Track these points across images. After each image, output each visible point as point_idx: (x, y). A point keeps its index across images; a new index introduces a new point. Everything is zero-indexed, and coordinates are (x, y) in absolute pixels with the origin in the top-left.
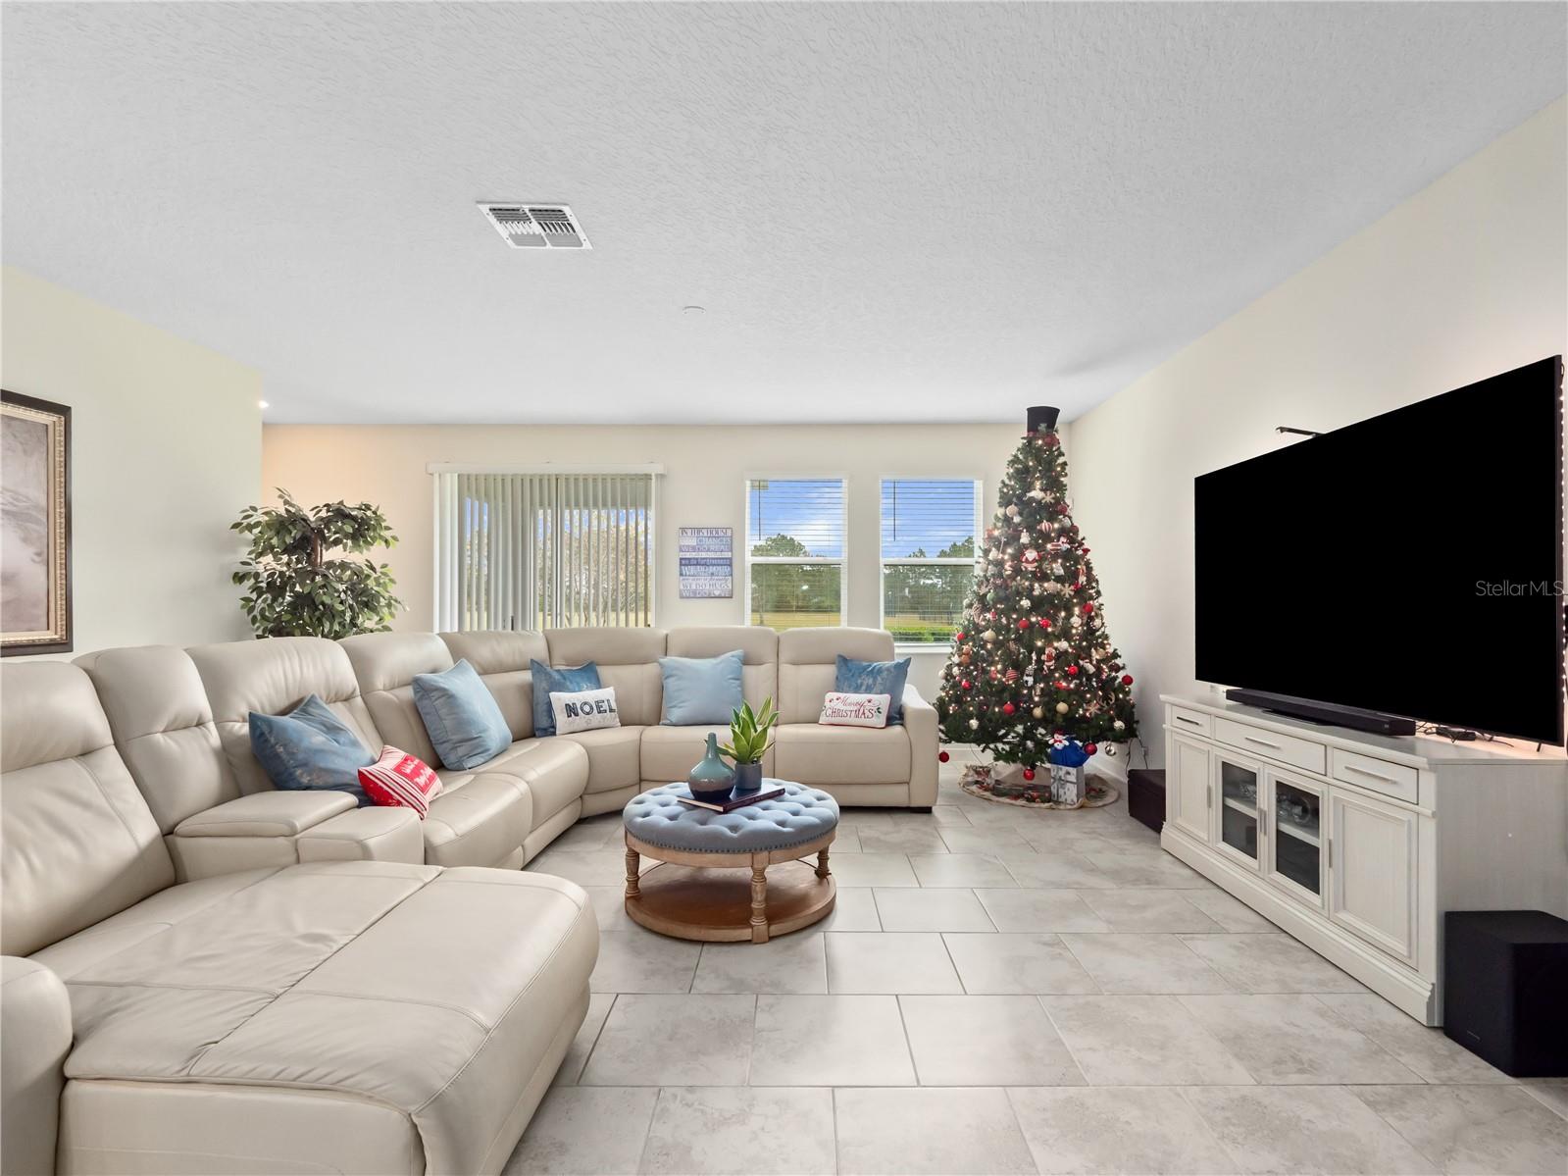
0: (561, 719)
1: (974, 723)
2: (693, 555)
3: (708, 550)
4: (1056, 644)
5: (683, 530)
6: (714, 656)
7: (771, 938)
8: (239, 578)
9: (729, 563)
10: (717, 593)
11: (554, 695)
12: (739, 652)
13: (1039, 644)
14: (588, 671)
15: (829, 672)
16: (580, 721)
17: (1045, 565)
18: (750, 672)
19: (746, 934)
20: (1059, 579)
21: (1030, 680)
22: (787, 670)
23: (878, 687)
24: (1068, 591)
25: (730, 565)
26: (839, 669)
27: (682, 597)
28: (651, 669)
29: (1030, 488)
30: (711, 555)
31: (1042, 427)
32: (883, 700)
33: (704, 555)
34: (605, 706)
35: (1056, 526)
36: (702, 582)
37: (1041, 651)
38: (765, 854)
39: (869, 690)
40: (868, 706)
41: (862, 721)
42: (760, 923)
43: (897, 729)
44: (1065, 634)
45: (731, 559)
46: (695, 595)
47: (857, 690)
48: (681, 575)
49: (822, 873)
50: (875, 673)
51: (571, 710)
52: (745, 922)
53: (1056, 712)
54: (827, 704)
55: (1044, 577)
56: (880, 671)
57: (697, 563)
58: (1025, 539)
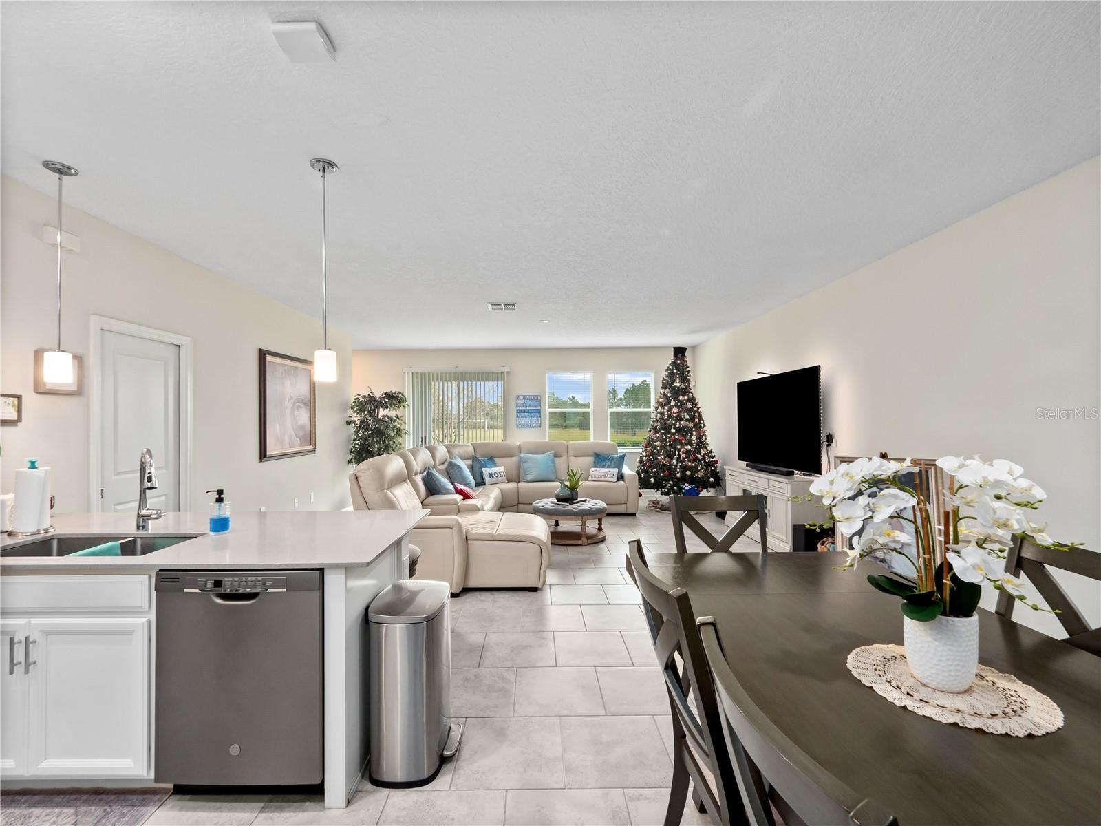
0: (487, 479)
1: (652, 480)
2: (523, 408)
3: (530, 406)
4: (686, 447)
5: (518, 396)
6: (542, 453)
7: (589, 544)
8: (349, 423)
9: (539, 411)
10: (534, 425)
11: (483, 469)
12: (552, 452)
13: (679, 447)
14: (491, 460)
15: (591, 460)
16: (494, 480)
17: (681, 414)
18: (557, 460)
19: (580, 542)
20: (687, 420)
21: (675, 462)
22: (572, 459)
23: (613, 466)
24: (691, 425)
25: (540, 412)
26: (595, 459)
27: (518, 427)
28: (515, 459)
29: (675, 381)
30: (531, 408)
31: (680, 356)
32: (615, 471)
33: (528, 408)
34: (502, 474)
35: (686, 397)
36: (527, 420)
37: (679, 450)
38: (586, 517)
39: (608, 467)
40: (609, 473)
41: (607, 479)
42: (584, 539)
43: (621, 482)
44: (690, 443)
45: (540, 410)
46: (524, 426)
47: (603, 467)
48: (517, 417)
49: (600, 529)
50: (611, 460)
51: (491, 475)
52: (580, 539)
53: (686, 475)
54: (591, 472)
55: (681, 419)
56: (613, 459)
57: (525, 411)
58: (673, 403)
